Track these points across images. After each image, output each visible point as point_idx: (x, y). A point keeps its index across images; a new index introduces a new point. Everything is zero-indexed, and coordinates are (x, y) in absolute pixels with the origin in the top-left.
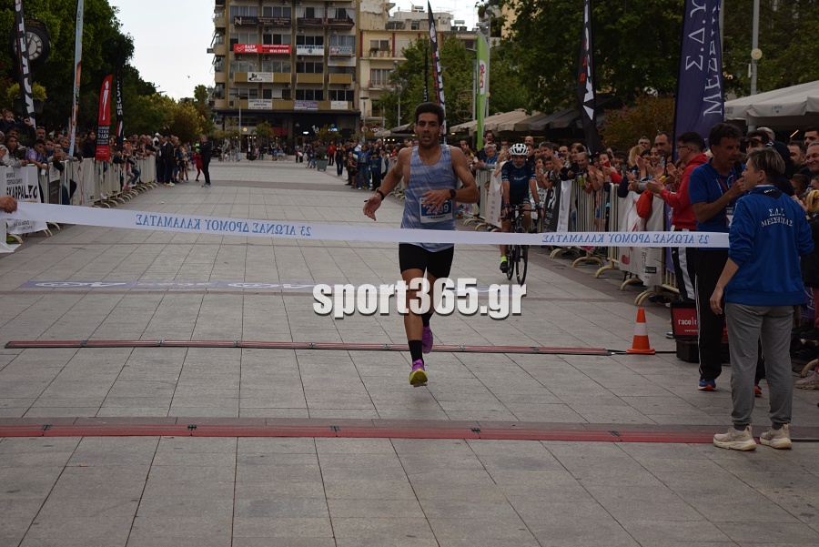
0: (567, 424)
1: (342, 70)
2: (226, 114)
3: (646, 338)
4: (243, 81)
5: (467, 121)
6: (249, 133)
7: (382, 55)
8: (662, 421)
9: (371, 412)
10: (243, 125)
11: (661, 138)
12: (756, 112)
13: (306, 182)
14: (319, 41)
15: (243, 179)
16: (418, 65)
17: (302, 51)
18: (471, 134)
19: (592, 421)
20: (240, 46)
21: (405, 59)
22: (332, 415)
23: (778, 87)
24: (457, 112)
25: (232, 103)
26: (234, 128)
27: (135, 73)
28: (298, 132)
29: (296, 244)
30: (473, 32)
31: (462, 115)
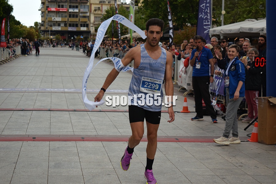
0: (161, 136)
1: (85, 17)
2: (45, 32)
3: (187, 107)
4: (51, 20)
5: (127, 34)
6: (53, 38)
7: (98, 12)
8: (192, 135)
9: (95, 132)
10: (51, 35)
11: (191, 40)
12: (223, 31)
13: (72, 55)
14: (77, 7)
15: (51, 54)
16: (110, 15)
17: (71, 10)
18: (128, 39)
19: (169, 135)
20: (50, 8)
21: (106, 13)
22: (82, 134)
23: (231, 23)
24: (123, 31)
25: (47, 28)
26: (48, 36)
27: (14, 17)
28: (70, 38)
29: (69, 76)
30: (129, 4)
31: (125, 32)
